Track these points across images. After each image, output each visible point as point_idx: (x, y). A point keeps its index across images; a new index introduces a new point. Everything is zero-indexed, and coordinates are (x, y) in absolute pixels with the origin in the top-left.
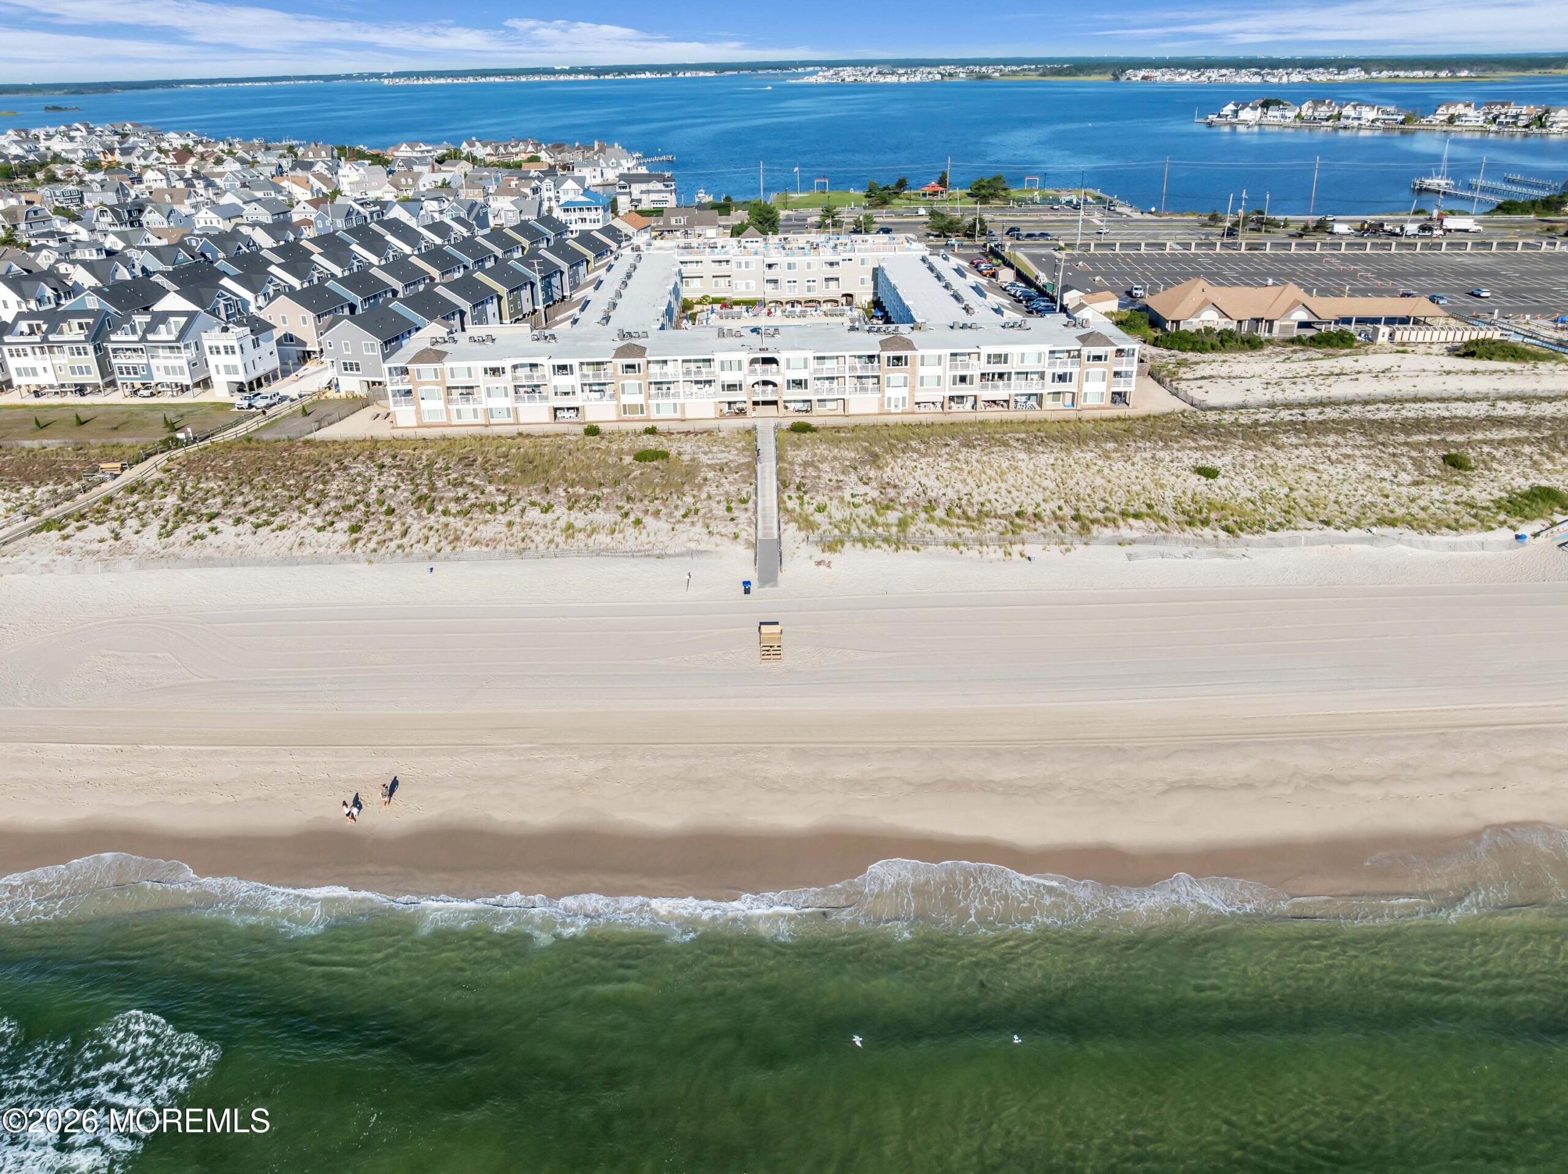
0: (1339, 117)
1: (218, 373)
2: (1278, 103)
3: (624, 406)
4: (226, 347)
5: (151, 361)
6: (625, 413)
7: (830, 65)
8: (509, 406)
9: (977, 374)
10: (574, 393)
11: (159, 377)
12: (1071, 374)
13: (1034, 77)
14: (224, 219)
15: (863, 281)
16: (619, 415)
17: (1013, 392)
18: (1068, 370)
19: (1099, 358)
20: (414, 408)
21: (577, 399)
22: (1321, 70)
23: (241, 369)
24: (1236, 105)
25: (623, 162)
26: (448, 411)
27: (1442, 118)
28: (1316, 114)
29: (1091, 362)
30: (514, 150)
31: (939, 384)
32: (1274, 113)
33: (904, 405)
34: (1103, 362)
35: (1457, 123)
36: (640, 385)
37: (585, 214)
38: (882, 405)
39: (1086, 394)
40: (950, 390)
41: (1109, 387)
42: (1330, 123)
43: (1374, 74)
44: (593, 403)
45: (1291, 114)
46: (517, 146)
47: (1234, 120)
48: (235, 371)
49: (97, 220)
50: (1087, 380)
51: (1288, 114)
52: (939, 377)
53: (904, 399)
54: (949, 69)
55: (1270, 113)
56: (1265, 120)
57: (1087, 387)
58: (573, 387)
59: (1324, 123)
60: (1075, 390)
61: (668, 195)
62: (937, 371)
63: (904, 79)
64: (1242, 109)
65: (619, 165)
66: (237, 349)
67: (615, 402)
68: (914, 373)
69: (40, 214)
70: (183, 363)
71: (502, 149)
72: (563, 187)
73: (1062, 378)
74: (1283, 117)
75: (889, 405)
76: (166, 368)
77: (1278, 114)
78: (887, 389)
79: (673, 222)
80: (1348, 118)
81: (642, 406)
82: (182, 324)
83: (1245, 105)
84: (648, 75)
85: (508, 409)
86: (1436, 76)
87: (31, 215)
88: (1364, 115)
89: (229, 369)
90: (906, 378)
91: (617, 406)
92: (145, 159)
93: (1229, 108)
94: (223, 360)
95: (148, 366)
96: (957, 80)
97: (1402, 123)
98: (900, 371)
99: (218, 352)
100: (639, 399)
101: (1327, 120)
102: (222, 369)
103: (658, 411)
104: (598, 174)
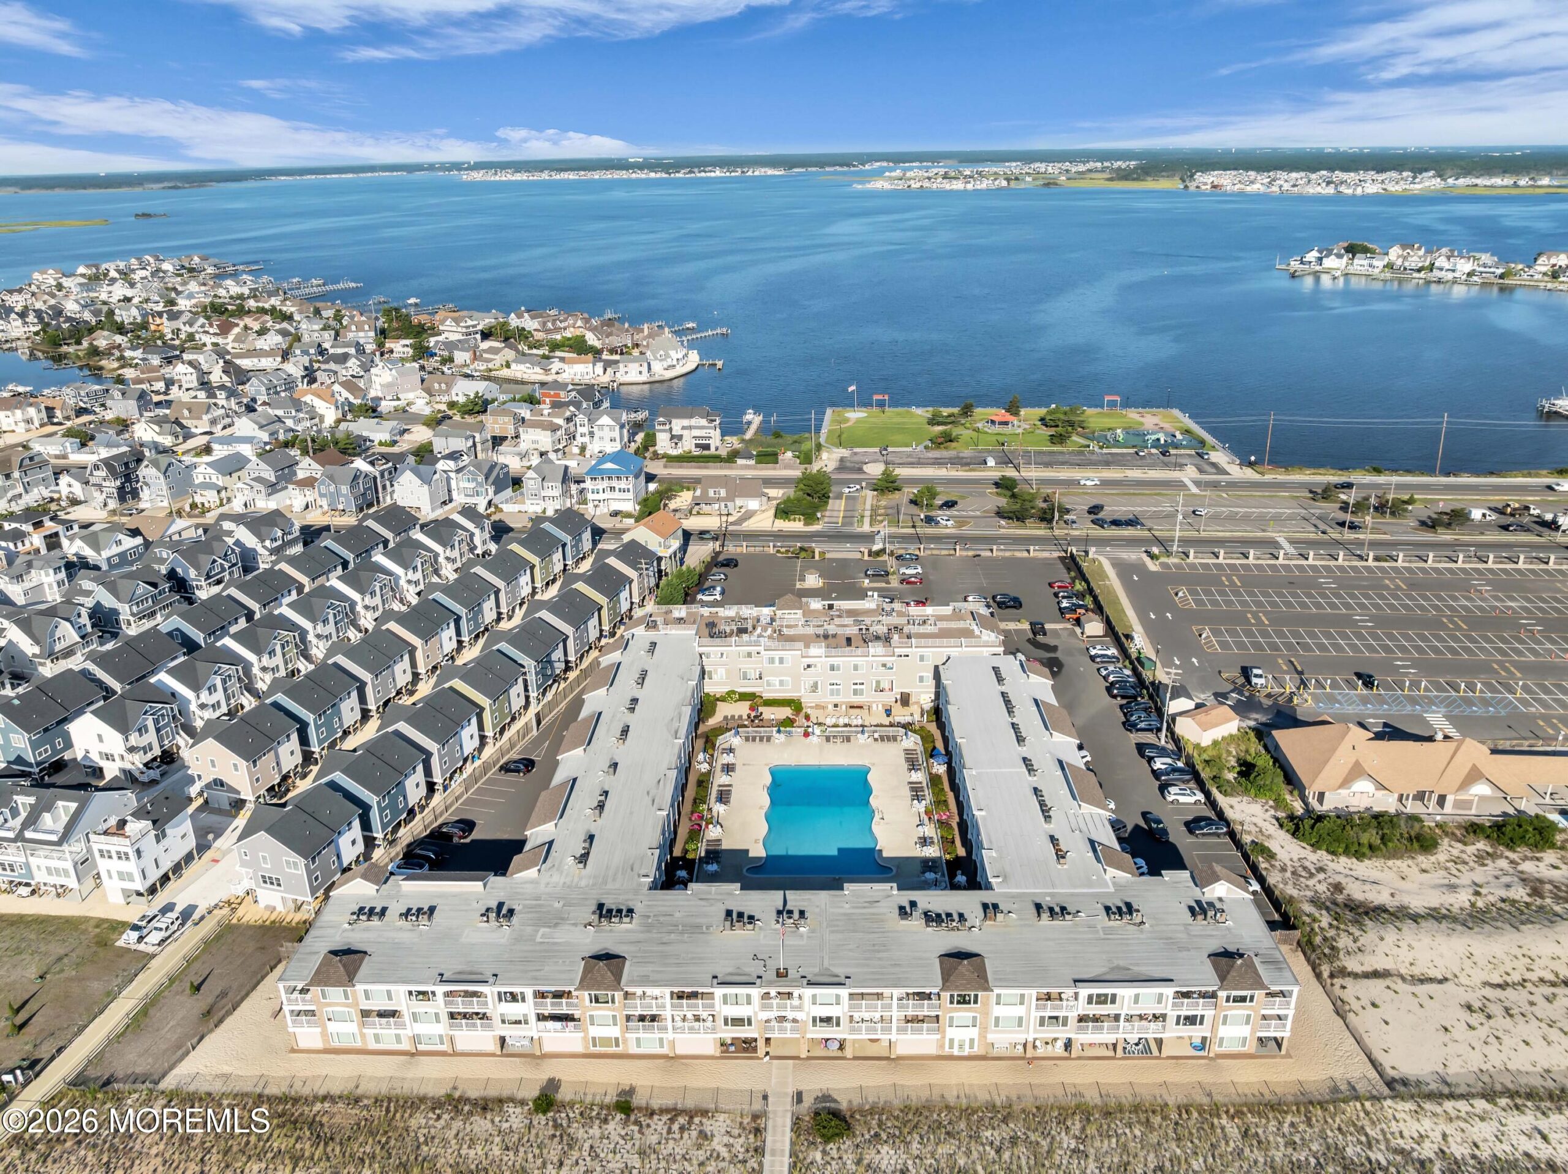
0: (1431, 267)
1: (110, 877)
2: (1365, 250)
3: (594, 1039)
4: (118, 853)
5: (31, 859)
6: (595, 1045)
7: (898, 159)
8: (442, 1032)
9: (1073, 1015)
10: (526, 1022)
11: (40, 877)
12: (1202, 1017)
13: (1099, 183)
14: (224, 475)
15: (921, 679)
16: (587, 1047)
17: (1121, 1036)
18: (1199, 1013)
19: (1243, 999)
20: (319, 1030)
21: (531, 1029)
22: (1393, 174)
23: (137, 876)
24: (1320, 252)
25: (672, 353)
26: (363, 1036)
27: (1544, 269)
28: (1406, 264)
29: (1231, 1004)
30: (562, 325)
31: (1020, 1025)
32: (1360, 263)
33: (972, 1047)
34: (1248, 1004)
35: (1562, 279)
36: (614, 1017)
37: (615, 483)
38: (942, 1046)
39: (1222, 1039)
40: (1035, 1031)
41: (1253, 1031)
42: (1422, 275)
43: (1451, 181)
44: (552, 1034)
45: (1379, 263)
46: (565, 320)
47: (1318, 268)
48: (130, 877)
49: (91, 474)
50: (1224, 1023)
51: (1375, 263)
52: (1020, 1019)
53: (972, 1041)
54: (1015, 167)
55: (1356, 261)
56: (1351, 269)
57: (1223, 1031)
58: (525, 1015)
59: (1416, 275)
60: (1208, 1035)
61: (712, 431)
62: (1020, 1011)
63: (970, 187)
64: (1327, 256)
65: (667, 356)
66: (132, 855)
67: (582, 1035)
68: (986, 1014)
69: (36, 459)
70: (69, 865)
71: (550, 325)
72: (599, 422)
73: (1191, 1020)
74: (1370, 266)
75: (951, 1047)
76: (48, 869)
77: (1366, 262)
78: (948, 1029)
79: (711, 493)
80: (1441, 269)
81: (617, 1039)
82: (72, 811)
83: (1330, 253)
84: (718, 173)
85: (441, 1036)
86: (1515, 185)
87: (27, 462)
88: (1458, 267)
89: (122, 876)
90: (974, 1018)
91: (585, 1038)
92: (191, 325)
93: (1312, 256)
94: (115, 865)
95: (27, 865)
96: (1022, 186)
97: (1502, 277)
98: (969, 1010)
99: (110, 857)
100: (614, 1032)
101: (1419, 270)
102: (115, 875)
103: (639, 1046)
104: (645, 368)
